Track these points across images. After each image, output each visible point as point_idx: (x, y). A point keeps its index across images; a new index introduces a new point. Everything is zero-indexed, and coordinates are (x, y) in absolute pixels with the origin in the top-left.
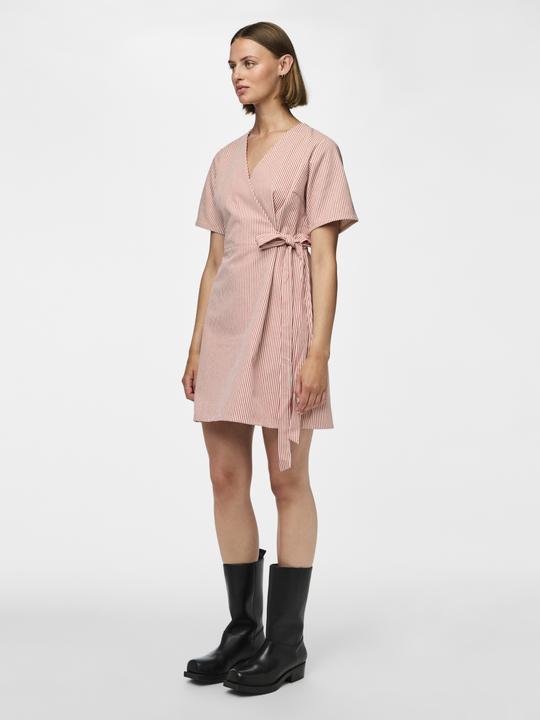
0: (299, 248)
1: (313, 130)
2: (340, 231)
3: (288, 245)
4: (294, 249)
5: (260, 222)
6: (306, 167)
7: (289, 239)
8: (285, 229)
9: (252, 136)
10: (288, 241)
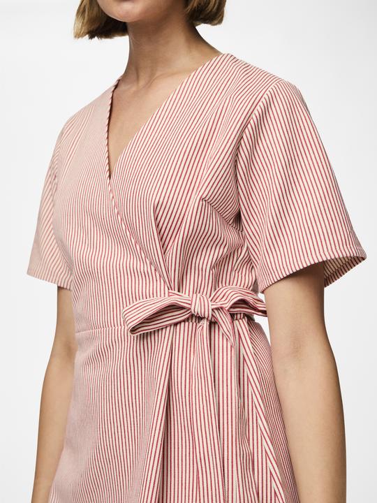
0: (224, 319)
1: (247, 66)
2: (328, 281)
3: (200, 318)
4: (213, 324)
5: (134, 273)
6: (230, 147)
7: (200, 304)
8: (189, 284)
9: (122, 88)
10: (197, 309)
